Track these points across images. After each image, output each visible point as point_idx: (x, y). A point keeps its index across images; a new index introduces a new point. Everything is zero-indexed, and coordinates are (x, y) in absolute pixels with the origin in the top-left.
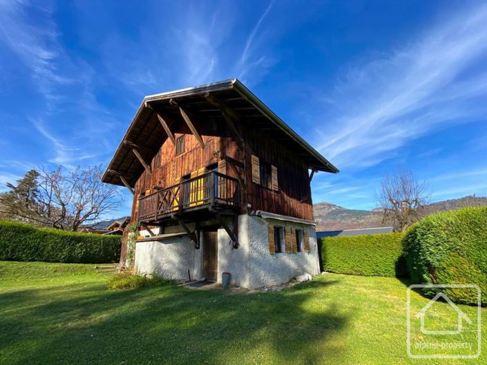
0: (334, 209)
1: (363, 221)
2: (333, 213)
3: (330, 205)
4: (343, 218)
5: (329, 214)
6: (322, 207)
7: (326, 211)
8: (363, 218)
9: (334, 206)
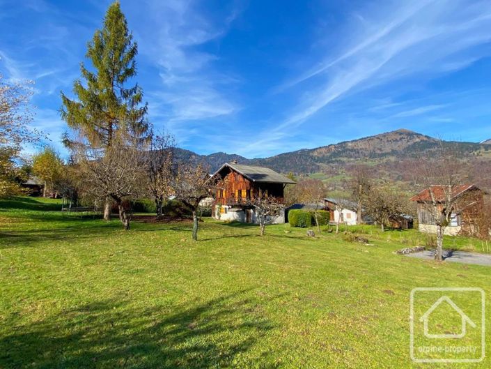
0: (418, 140)
1: (465, 160)
2: (414, 147)
3: (410, 135)
4: (433, 154)
5: (408, 149)
6: (398, 137)
7: (405, 144)
8: (467, 156)
9: (418, 135)
